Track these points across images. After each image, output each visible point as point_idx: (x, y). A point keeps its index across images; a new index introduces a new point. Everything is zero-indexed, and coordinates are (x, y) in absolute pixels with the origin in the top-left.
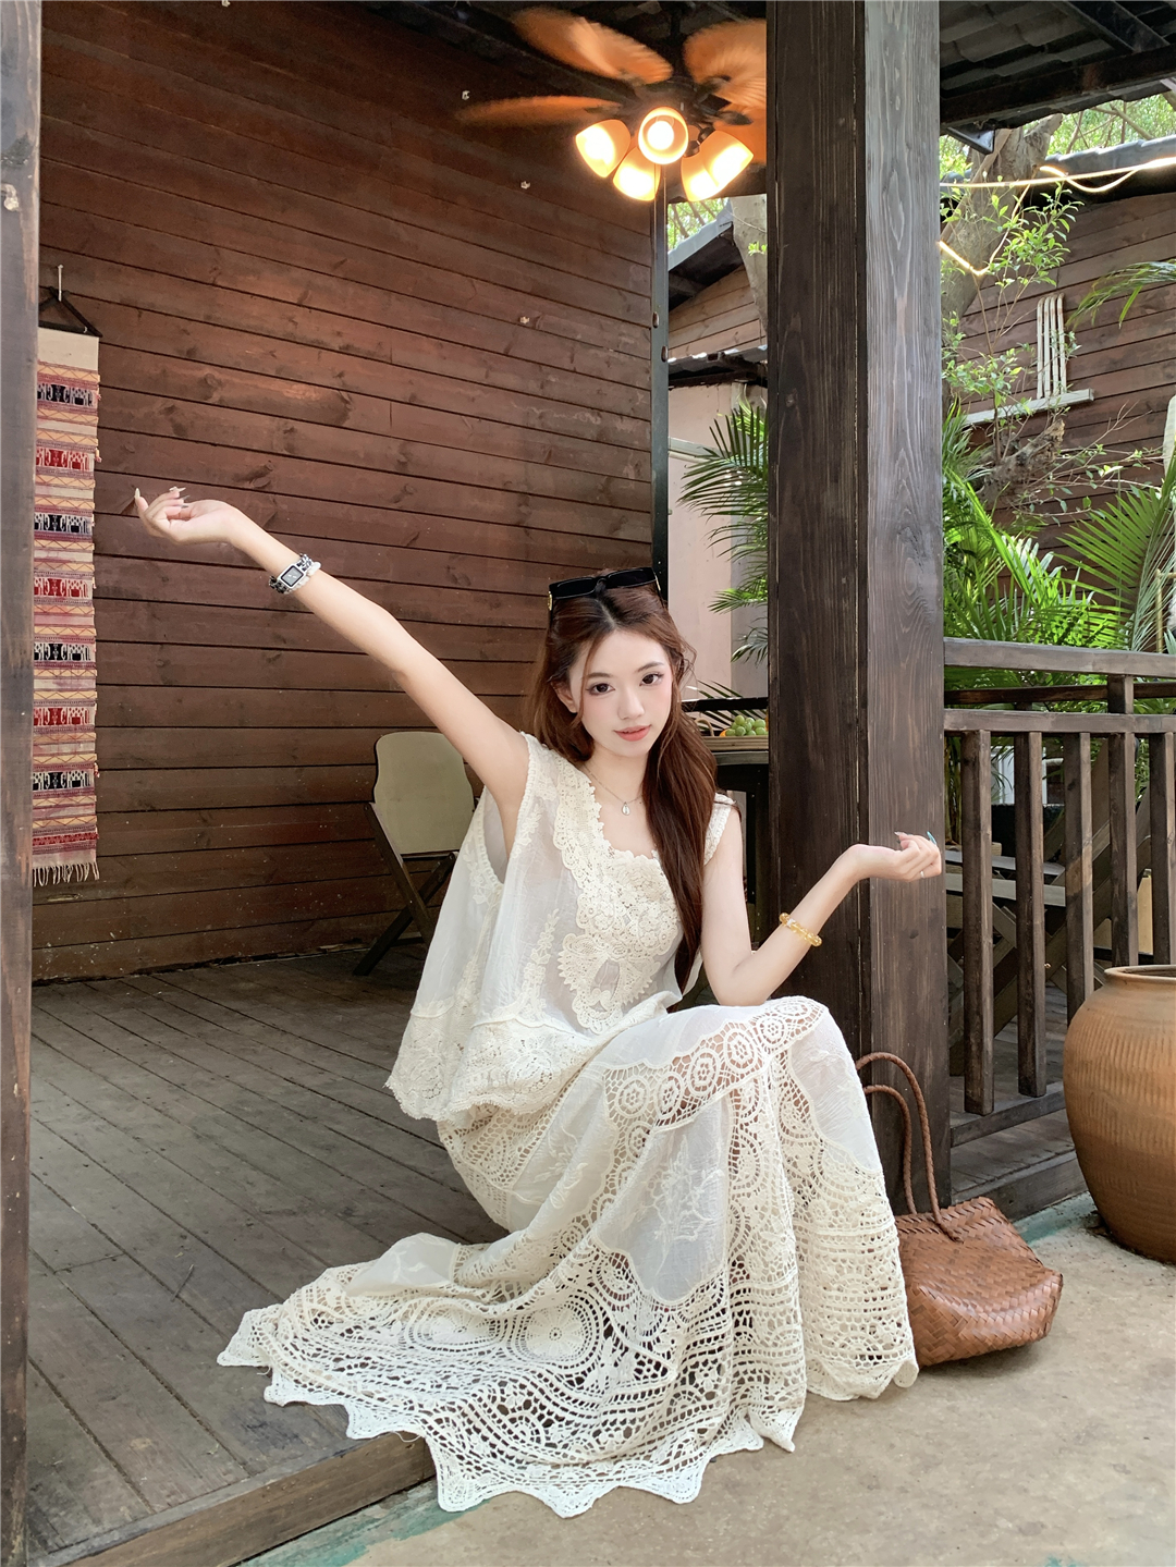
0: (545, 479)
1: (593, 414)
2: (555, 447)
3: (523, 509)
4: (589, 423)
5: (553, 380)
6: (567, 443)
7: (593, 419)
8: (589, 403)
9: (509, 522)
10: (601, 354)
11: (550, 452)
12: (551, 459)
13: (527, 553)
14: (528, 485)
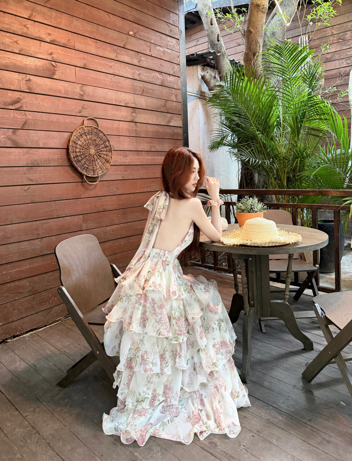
0: (142, 102)
1: (159, 74)
2: (145, 88)
3: (134, 114)
4: (158, 78)
5: (143, 59)
6: (150, 86)
7: (159, 76)
8: (157, 69)
9: (128, 120)
10: (162, 49)
11: (143, 90)
12: (143, 93)
13: (136, 133)
14: (135, 104)
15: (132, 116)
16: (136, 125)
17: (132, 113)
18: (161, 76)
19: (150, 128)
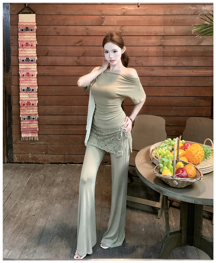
0: (172, 30)
1: (192, 6)
2: (176, 19)
3: (163, 40)
4: (191, 10)
6: (181, 18)
7: (192, 8)
9: (157, 45)
11: (174, 21)
12: (174, 23)
13: (164, 54)
14: (164, 33)
15: (161, 42)
16: (164, 48)
17: (161, 39)
18: (195, 7)
19: (177, 49)
